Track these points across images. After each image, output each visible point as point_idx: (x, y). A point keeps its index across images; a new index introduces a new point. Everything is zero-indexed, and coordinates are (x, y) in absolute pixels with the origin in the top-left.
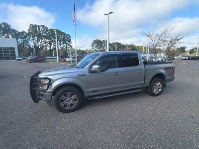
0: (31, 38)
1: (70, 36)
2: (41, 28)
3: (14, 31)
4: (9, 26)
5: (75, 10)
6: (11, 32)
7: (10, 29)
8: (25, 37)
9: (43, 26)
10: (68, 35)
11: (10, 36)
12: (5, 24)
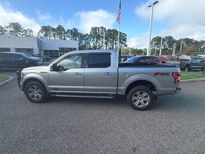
0: (92, 39)
1: (126, 35)
2: (100, 30)
3: (81, 34)
4: (77, 30)
5: (120, 7)
6: (78, 36)
7: (78, 33)
8: (88, 39)
9: (102, 27)
10: (124, 34)
11: (77, 39)
12: (75, 29)
